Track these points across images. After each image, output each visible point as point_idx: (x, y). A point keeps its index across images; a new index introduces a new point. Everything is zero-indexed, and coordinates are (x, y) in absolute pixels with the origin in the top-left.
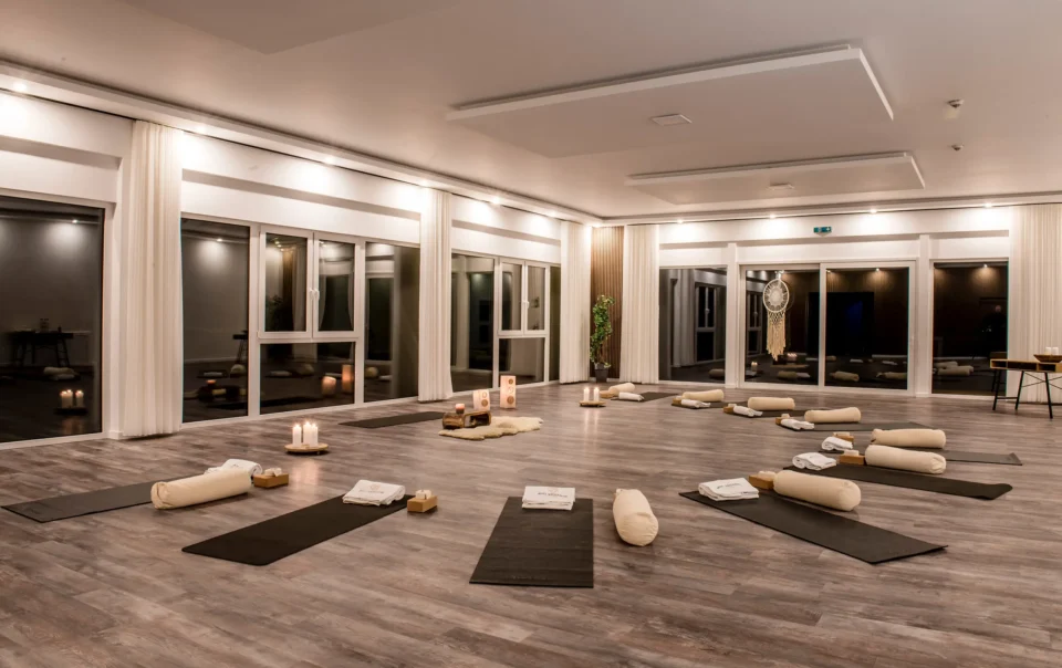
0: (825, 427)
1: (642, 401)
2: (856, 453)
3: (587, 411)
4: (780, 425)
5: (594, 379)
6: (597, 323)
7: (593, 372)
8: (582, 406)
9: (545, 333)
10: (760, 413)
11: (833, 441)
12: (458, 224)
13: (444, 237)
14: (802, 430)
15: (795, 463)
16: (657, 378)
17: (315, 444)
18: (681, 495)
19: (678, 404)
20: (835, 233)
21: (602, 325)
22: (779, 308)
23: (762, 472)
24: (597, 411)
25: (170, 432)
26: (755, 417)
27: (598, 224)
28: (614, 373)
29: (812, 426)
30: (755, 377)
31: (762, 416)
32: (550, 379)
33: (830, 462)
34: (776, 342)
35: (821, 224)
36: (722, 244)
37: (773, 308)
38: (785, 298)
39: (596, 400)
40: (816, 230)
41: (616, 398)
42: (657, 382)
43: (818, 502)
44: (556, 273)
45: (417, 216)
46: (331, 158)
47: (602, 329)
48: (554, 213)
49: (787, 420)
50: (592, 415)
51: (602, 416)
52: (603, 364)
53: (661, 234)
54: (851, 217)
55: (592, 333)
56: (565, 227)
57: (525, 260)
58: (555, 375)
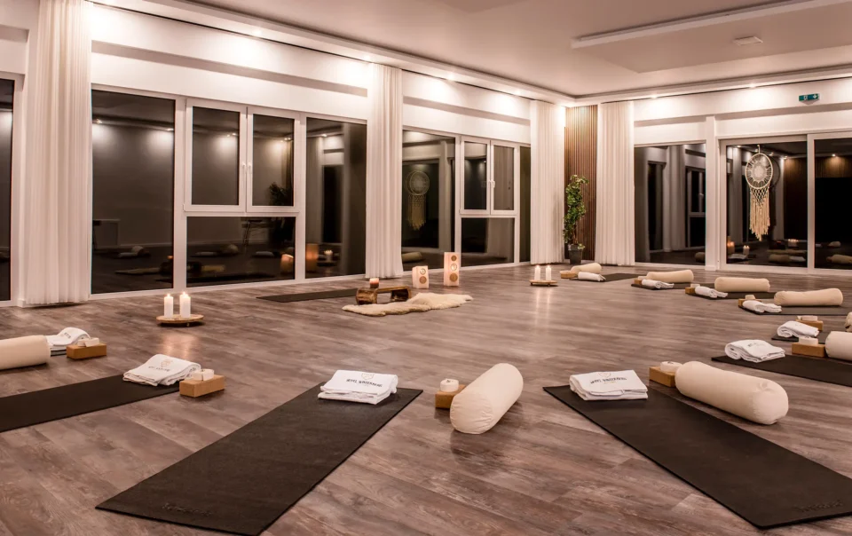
0: (791, 310)
1: (604, 281)
2: (815, 343)
3: (539, 291)
4: (742, 307)
5: (568, 261)
6: (570, 203)
7: (567, 254)
8: (532, 285)
9: (515, 213)
10: (726, 294)
11: (793, 326)
12: (409, 101)
13: (391, 114)
14: (766, 313)
15: (728, 352)
16: (634, 260)
17: (186, 315)
18: (546, 389)
19: (638, 285)
20: (823, 101)
21: (575, 205)
22: (761, 184)
23: (665, 363)
24: (550, 291)
25: (76, 300)
26: (719, 298)
27: (572, 104)
28: (589, 255)
29: (779, 309)
30: (745, 260)
31: (726, 298)
32: (521, 261)
33: (778, 352)
34: (760, 223)
35: (806, 92)
36: (699, 119)
37: (755, 184)
38: (769, 173)
39: (549, 279)
40: (801, 98)
41: (575, 278)
42: (633, 263)
43: (729, 408)
44: (526, 152)
45: (362, 92)
46: (259, 30)
47: (575, 210)
48: (520, 91)
49: (751, 302)
50: (544, 295)
51: (554, 295)
52: (577, 245)
53: (634, 111)
54: (840, 83)
55: (566, 213)
56: (534, 106)
57: (491, 139)
58: (526, 256)
